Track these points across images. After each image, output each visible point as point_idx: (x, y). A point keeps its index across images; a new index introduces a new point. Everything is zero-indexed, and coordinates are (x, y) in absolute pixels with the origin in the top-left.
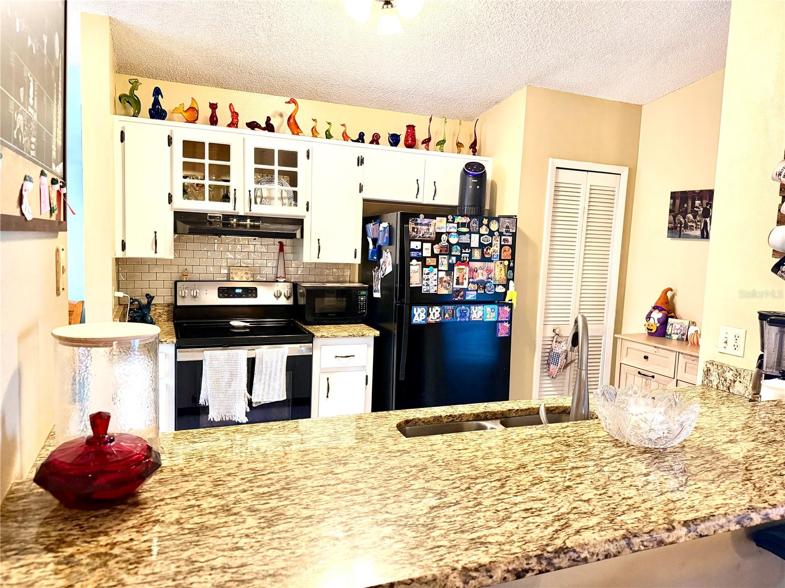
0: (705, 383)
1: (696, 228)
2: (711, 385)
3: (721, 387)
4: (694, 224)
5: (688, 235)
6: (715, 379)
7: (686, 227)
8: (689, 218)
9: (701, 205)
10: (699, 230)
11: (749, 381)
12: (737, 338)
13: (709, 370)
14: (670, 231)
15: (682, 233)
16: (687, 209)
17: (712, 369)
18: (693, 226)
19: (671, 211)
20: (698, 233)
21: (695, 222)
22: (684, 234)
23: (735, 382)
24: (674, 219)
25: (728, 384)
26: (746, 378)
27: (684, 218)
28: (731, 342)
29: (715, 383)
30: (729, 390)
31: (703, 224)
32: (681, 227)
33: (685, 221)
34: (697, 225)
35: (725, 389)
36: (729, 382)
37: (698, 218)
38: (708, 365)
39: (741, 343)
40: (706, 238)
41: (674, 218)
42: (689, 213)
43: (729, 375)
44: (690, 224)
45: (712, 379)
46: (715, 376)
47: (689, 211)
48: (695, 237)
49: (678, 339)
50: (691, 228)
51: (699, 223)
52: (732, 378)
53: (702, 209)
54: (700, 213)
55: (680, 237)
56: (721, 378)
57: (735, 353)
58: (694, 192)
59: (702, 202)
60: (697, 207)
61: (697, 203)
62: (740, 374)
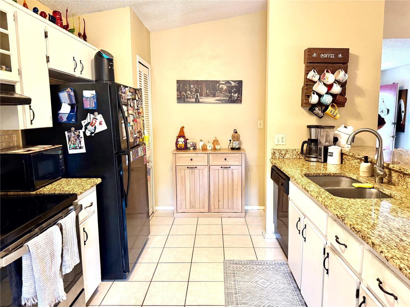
0: (273, 158)
1: (192, 98)
2: (276, 158)
3: (280, 158)
4: (191, 96)
5: (189, 101)
6: (278, 155)
7: (187, 98)
8: (188, 93)
9: (194, 87)
10: (194, 99)
11: (291, 153)
12: (283, 138)
13: (274, 152)
14: (178, 99)
15: (185, 100)
16: (187, 89)
17: (276, 152)
18: (191, 97)
19: (177, 90)
20: (194, 100)
21: (192, 95)
22: (187, 101)
23: (286, 154)
24: (180, 94)
25: (283, 156)
26: (290, 152)
27: (186, 93)
28: (281, 140)
29: (278, 157)
30: (284, 158)
31: (196, 96)
32: (184, 98)
33: (186, 94)
34: (193, 96)
35: (282, 158)
36: (284, 155)
37: (193, 93)
38: (274, 151)
39: (284, 139)
40: (198, 103)
41: (180, 92)
42: (188, 91)
43: (283, 152)
44: (189, 96)
45: (276, 155)
46: (278, 154)
47: (188, 89)
48: (193, 102)
49: (193, 149)
50: (190, 98)
51: (194, 96)
52: (285, 153)
53: (194, 89)
54: (194, 91)
55: (184, 102)
56: (280, 154)
57: (283, 144)
58: (189, 81)
59: (194, 86)
60: (192, 88)
61: (192, 86)
62: (288, 151)
